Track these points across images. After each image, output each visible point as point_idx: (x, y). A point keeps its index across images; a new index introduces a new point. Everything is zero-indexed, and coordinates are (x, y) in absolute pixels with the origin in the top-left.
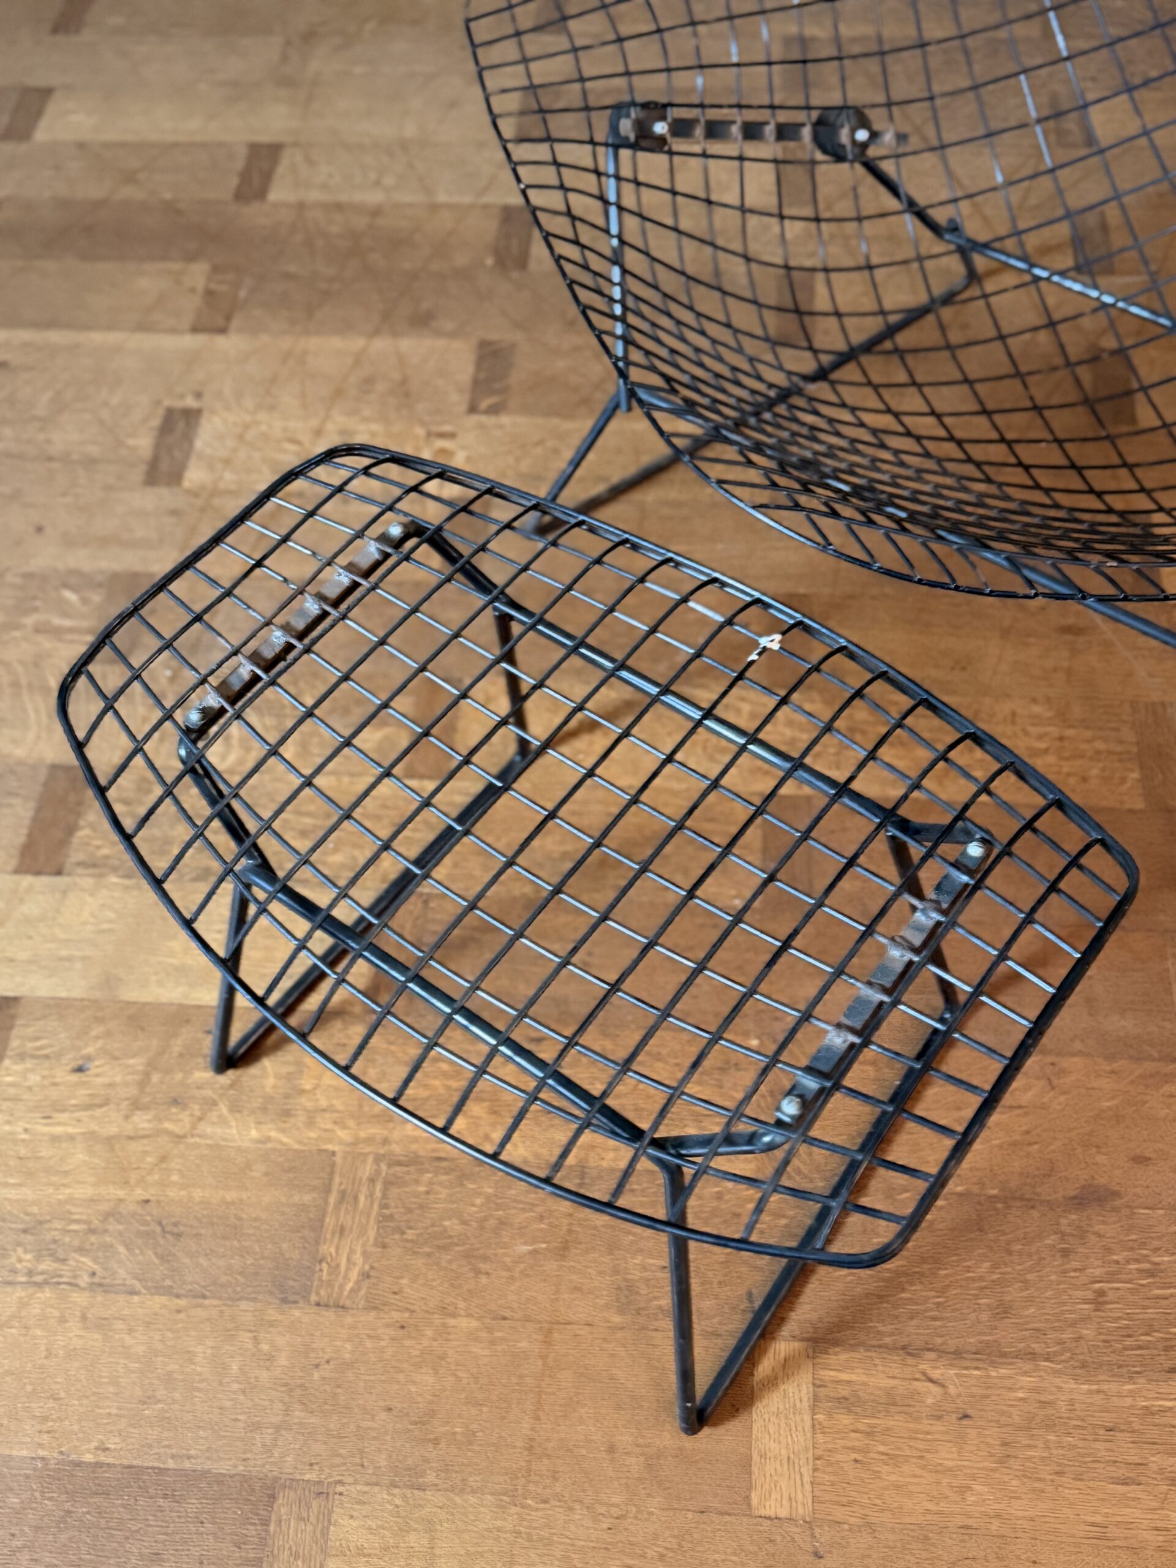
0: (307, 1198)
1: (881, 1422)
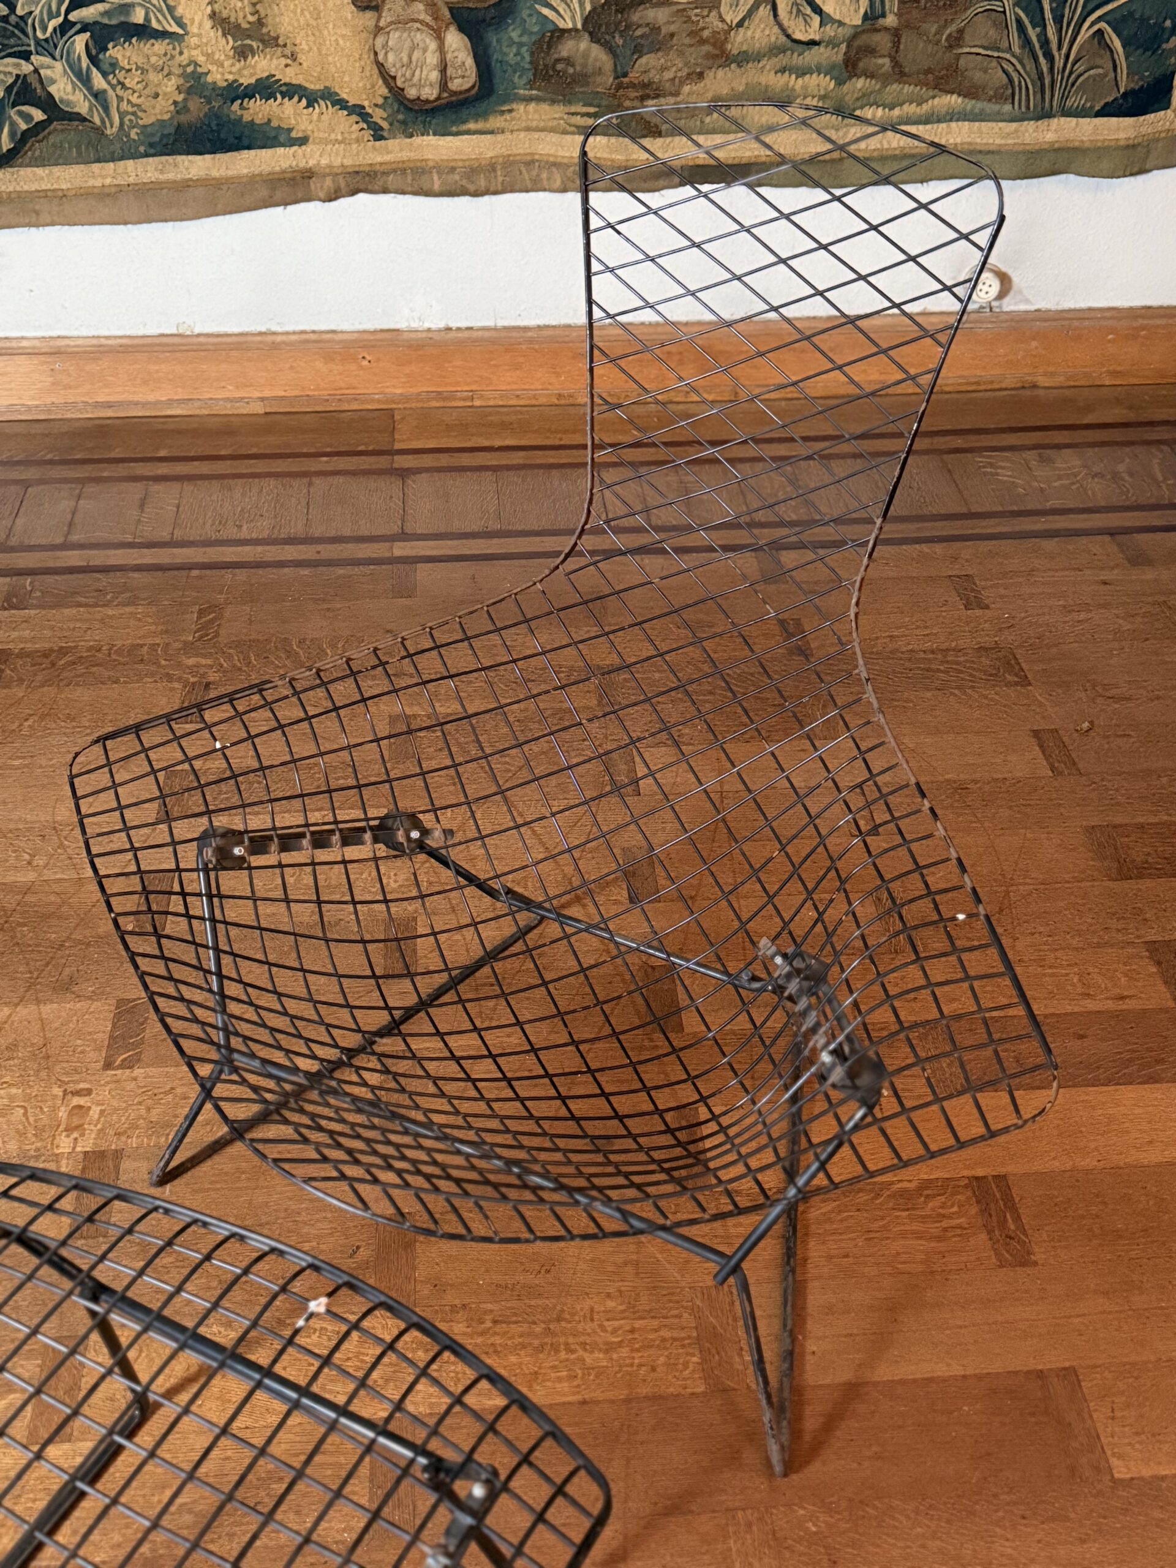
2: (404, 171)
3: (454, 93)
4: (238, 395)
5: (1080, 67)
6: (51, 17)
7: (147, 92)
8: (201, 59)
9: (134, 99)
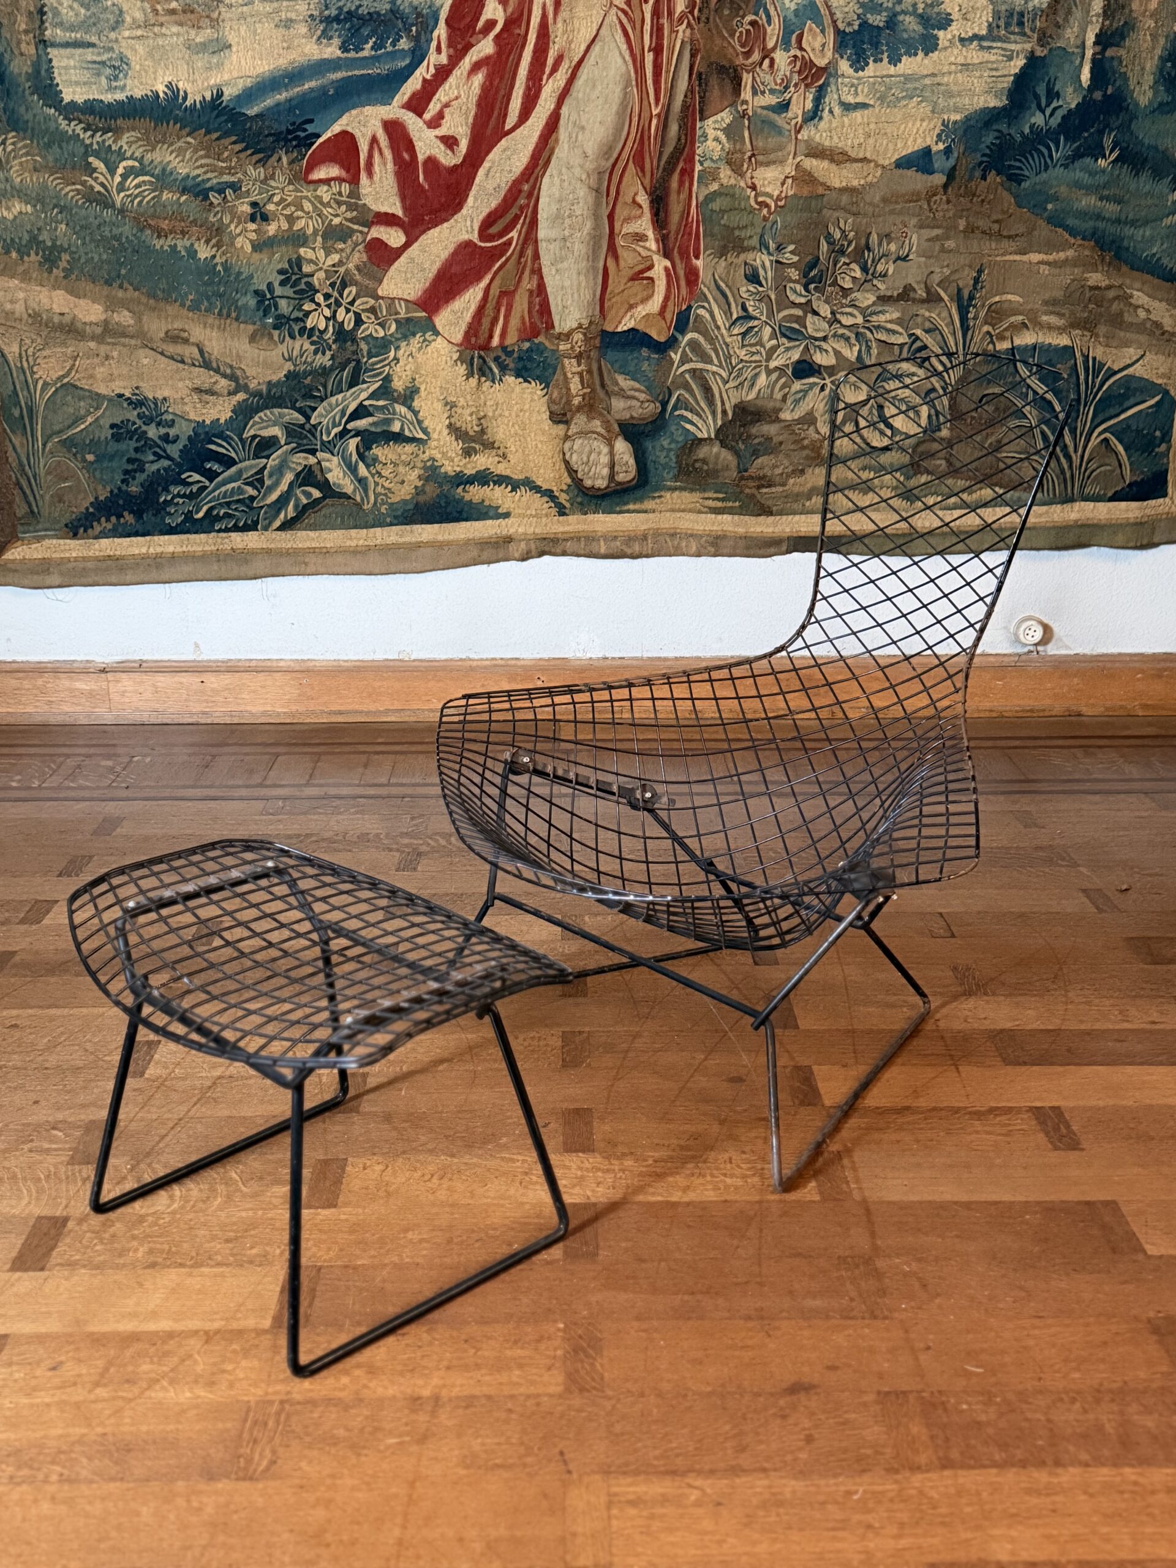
0: (229, 1425)
1: (659, 1511)
2: (579, 539)
3: (620, 483)
5: (1093, 465)
6: (334, 425)
7: (398, 479)
8: (438, 456)
9: (386, 484)
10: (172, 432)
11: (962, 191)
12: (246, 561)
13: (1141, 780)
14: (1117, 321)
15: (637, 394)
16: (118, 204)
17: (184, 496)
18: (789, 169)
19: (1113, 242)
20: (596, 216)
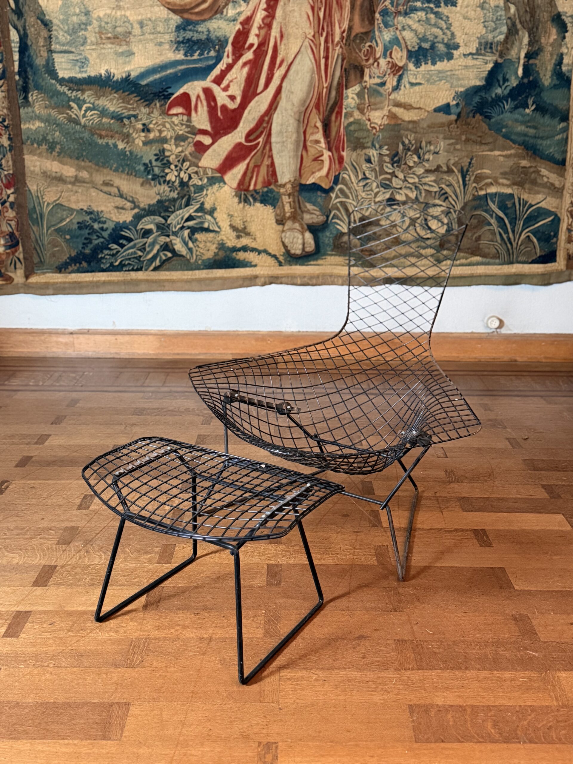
0: (124, 647)
2: (288, 277)
3: (307, 252)
4: (223, 352)
5: (522, 247)
6: (178, 224)
7: (207, 248)
8: (225, 238)
9: (201, 251)
10: (105, 226)
11: (464, 122)
12: (137, 285)
13: (540, 391)
14: (534, 182)
15: (315, 212)
16: (83, 124)
17: (110, 255)
18: (386, 112)
19: (533, 146)
20: (298, 132)
